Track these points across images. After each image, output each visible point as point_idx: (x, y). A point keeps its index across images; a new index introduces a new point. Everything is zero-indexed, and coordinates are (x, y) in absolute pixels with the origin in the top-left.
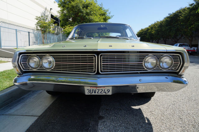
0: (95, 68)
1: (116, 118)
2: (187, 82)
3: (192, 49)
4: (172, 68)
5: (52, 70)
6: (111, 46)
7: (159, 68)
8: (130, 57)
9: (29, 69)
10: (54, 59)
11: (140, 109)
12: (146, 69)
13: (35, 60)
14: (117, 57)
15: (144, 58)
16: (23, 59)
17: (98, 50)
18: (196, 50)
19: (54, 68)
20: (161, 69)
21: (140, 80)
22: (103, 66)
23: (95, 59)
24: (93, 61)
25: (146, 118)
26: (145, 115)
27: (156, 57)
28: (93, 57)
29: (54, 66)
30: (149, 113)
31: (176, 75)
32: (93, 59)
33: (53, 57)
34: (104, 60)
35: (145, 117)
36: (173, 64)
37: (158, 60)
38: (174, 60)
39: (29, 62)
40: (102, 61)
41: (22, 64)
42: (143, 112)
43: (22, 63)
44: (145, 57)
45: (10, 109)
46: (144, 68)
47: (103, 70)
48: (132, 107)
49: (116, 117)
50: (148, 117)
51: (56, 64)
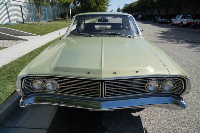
0: (99, 93)
1: (117, 129)
2: (186, 106)
3: (195, 21)
4: (173, 91)
5: (56, 92)
6: (115, 73)
7: (161, 90)
8: (133, 81)
9: (33, 91)
10: (58, 82)
11: (139, 117)
12: (148, 91)
13: (38, 82)
14: (120, 83)
15: (146, 83)
16: (26, 82)
17: (102, 80)
18: (199, 22)
19: (58, 91)
20: (162, 91)
21: (141, 103)
22: (106, 92)
23: (99, 86)
24: (97, 87)
25: (144, 129)
26: (144, 125)
27: (159, 81)
28: (97, 85)
29: (58, 88)
30: (147, 123)
31: (176, 97)
32: (97, 86)
33: (56, 81)
34: (108, 87)
35: (144, 127)
36: (175, 87)
37: (161, 83)
38: (176, 84)
39: (32, 84)
40: (106, 88)
41: (26, 88)
42: (142, 121)
43: (25, 86)
44: (148, 81)
45: (19, 118)
46: (146, 91)
47: (106, 95)
48: (132, 114)
49: (117, 127)
50: (146, 128)
51: (59, 87)
